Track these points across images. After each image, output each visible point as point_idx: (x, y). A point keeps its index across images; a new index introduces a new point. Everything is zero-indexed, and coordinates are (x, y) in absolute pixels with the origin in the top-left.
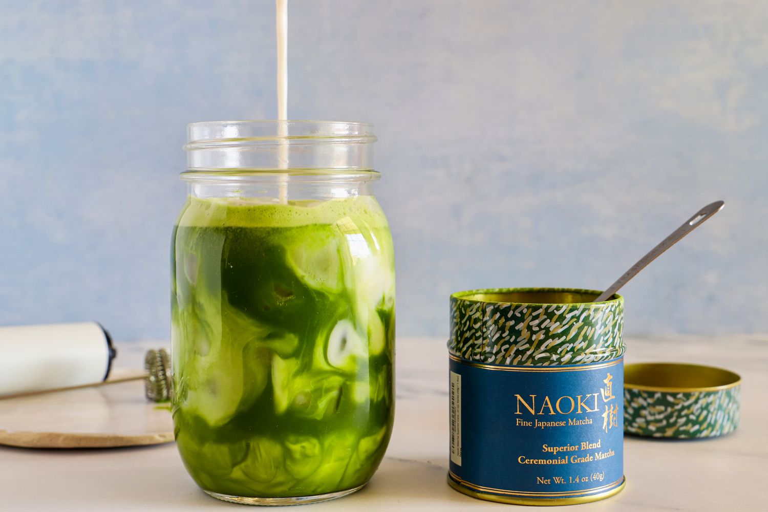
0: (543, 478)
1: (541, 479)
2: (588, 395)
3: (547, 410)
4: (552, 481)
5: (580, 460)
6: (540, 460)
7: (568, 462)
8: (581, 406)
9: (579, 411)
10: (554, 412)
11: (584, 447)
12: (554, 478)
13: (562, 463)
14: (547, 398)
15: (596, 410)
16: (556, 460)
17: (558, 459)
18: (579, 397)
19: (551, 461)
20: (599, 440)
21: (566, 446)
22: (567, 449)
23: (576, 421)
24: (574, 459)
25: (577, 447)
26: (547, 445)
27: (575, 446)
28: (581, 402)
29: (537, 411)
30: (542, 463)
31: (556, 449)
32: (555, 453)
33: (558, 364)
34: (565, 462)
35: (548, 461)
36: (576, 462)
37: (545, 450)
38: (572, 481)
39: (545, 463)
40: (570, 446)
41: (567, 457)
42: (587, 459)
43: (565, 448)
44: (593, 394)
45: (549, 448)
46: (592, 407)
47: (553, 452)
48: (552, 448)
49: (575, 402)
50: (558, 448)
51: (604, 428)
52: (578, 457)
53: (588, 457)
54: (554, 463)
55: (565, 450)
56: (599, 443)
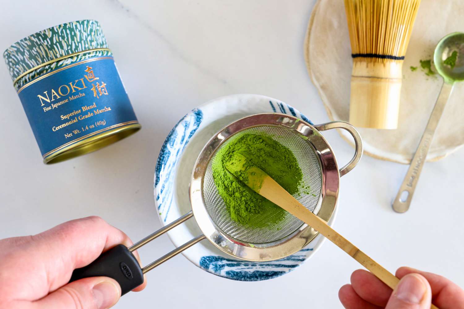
0: (67, 134)
1: (67, 135)
2: (77, 81)
3: (55, 97)
4: (73, 134)
5: (85, 117)
6: (62, 125)
7: (78, 120)
8: (74, 88)
9: (74, 91)
10: (59, 96)
11: (84, 110)
12: (73, 131)
13: (74, 122)
14: (53, 91)
15: (85, 87)
16: (71, 122)
17: (71, 121)
18: (71, 84)
19: (68, 123)
20: (94, 103)
21: (73, 112)
22: (74, 114)
23: (74, 96)
24: (81, 117)
25: (80, 110)
26: (62, 116)
27: (78, 110)
28: (73, 85)
29: (51, 99)
30: (64, 126)
31: (68, 116)
32: (68, 118)
33: (51, 70)
34: (76, 121)
35: (66, 124)
36: (82, 118)
37: (63, 119)
38: (84, 130)
39: (66, 126)
40: (75, 111)
41: (76, 118)
42: (89, 115)
43: (73, 113)
44: (80, 79)
45: (64, 117)
46: (82, 86)
47: (67, 118)
48: (66, 116)
49: (69, 87)
50: (69, 115)
51: (95, 96)
52: (83, 116)
53: (89, 114)
54: (70, 124)
55: (73, 115)
56: (95, 105)
